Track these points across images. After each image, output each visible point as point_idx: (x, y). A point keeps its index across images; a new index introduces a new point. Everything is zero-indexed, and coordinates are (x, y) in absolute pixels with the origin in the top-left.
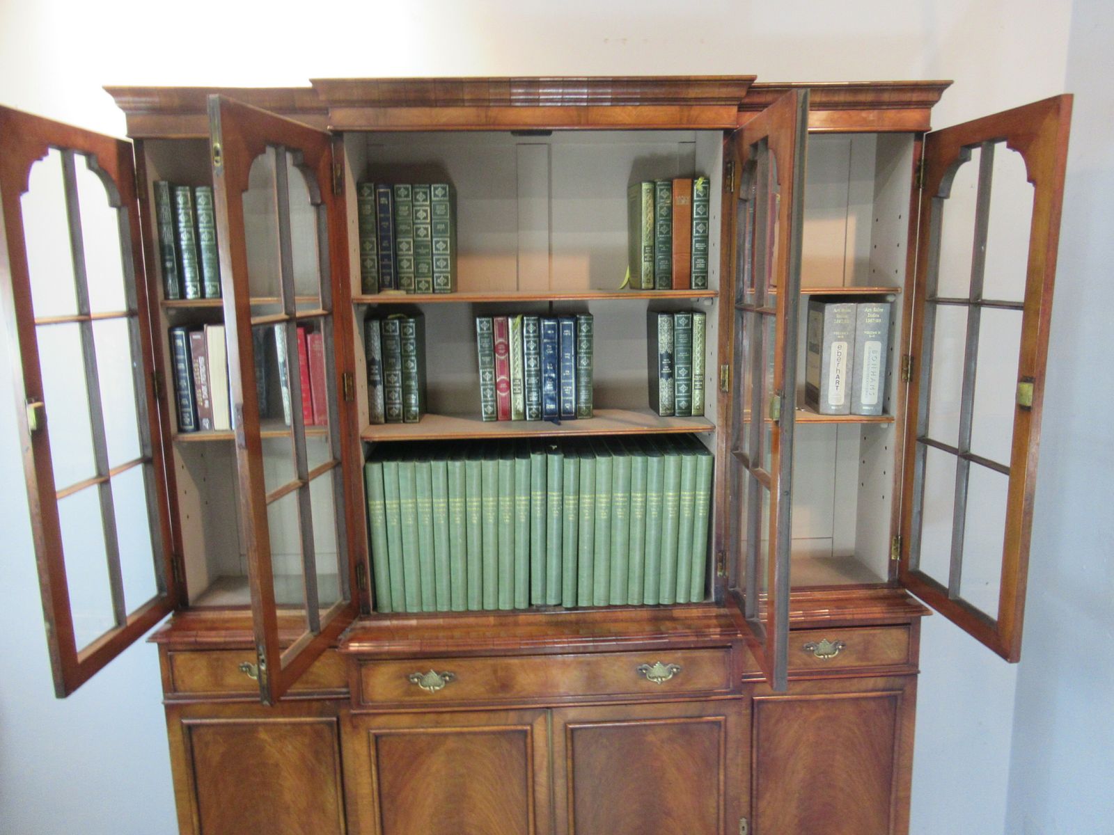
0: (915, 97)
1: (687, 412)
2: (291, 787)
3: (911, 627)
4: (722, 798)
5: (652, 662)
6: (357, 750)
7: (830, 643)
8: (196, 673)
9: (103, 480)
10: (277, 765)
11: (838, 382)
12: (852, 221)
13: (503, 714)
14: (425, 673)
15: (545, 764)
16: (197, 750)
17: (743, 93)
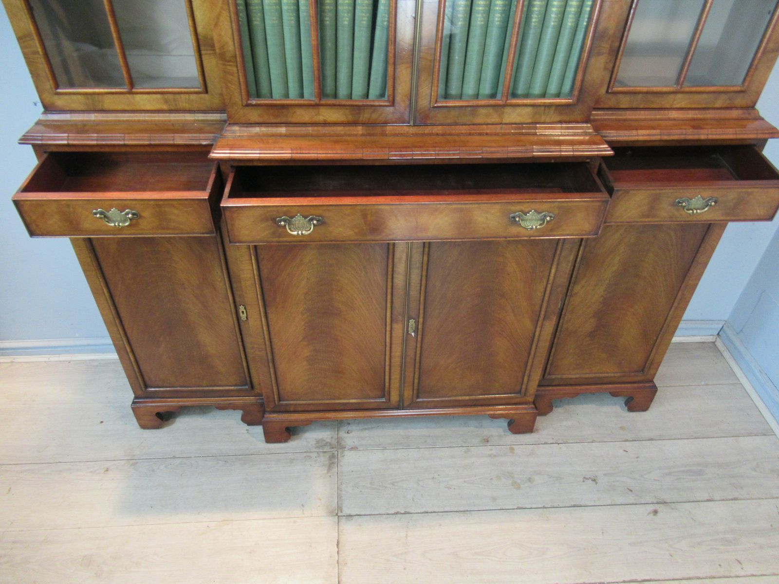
2: (183, 269)
4: (549, 286)
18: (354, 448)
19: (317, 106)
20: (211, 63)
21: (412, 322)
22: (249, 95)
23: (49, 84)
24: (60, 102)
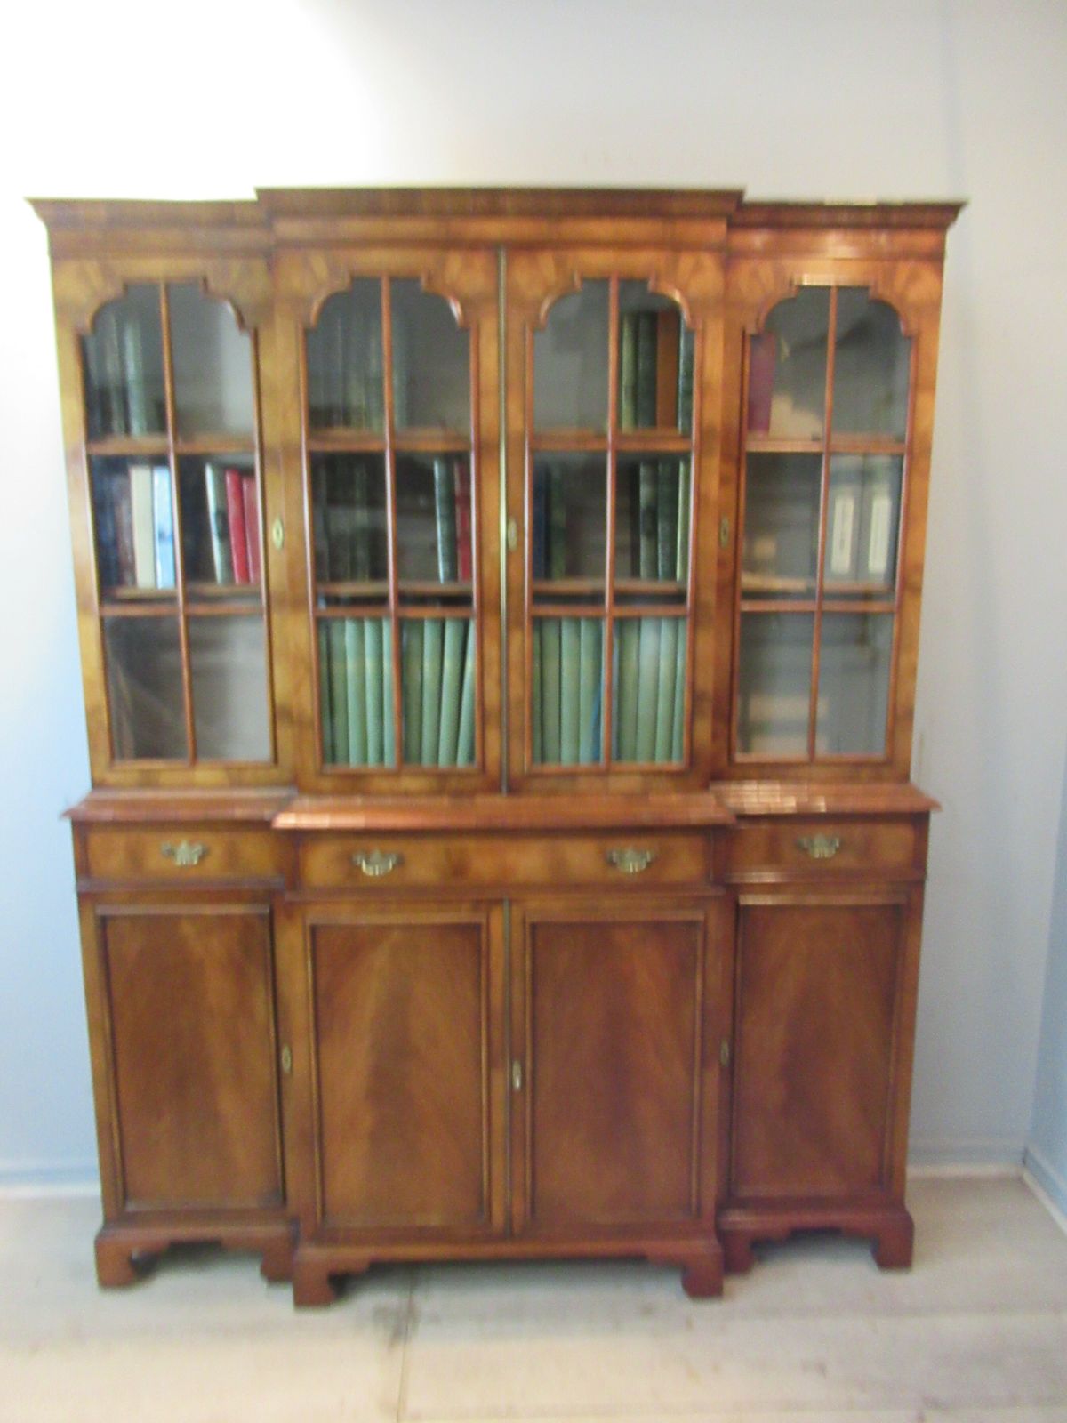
0: (926, 219)
5: (624, 849)
6: (292, 943)
7: (827, 839)
8: (113, 853)
10: (201, 964)
11: (842, 546)
13: (454, 904)
14: (371, 851)
16: (111, 946)
17: (732, 207)
18: (435, 1319)
19: (396, 774)
20: (285, 734)
21: (517, 1068)
22: (323, 760)
23: (104, 757)
24: (111, 777)
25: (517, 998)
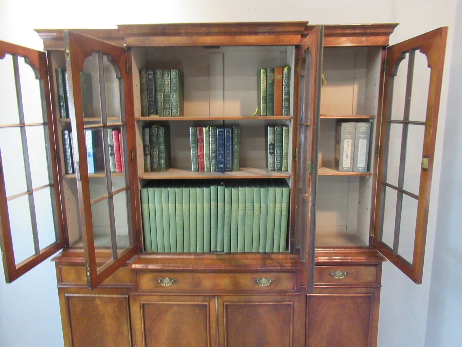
0: (382, 31)
1: (280, 169)
2: (109, 324)
3: (378, 266)
4: (291, 338)
5: (261, 277)
6: (136, 310)
7: (341, 272)
8: (71, 274)
9: (30, 193)
10: (103, 315)
11: (347, 157)
12: (356, 87)
13: (197, 297)
14: (164, 278)
15: (215, 320)
16: (71, 307)
17: (303, 29)
25: (221, 333)
